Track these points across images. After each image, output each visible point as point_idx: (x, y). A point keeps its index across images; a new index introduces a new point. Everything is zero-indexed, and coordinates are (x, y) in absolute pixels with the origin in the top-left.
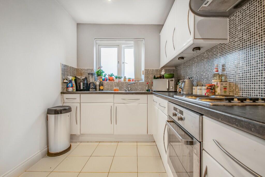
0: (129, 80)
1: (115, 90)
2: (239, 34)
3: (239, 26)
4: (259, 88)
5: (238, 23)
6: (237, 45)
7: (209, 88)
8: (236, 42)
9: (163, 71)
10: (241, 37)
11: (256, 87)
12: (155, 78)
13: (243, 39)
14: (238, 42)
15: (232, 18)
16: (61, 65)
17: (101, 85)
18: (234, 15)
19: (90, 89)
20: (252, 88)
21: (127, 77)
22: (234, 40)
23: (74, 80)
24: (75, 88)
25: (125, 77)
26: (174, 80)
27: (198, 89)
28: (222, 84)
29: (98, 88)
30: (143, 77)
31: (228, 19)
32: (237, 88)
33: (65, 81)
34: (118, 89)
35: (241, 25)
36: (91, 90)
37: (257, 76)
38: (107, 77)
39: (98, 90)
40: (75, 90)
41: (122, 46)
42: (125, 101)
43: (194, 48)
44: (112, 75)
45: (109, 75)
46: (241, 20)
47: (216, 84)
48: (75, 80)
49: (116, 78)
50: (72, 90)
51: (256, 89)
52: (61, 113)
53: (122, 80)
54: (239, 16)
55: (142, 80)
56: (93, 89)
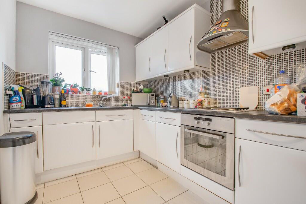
0: (100, 93)
1: (88, 106)
2: (219, 67)
3: (219, 62)
4: (232, 102)
5: (218, 60)
6: (217, 74)
7: (200, 102)
8: (216, 72)
9: (141, 85)
10: (220, 69)
11: (230, 102)
12: (133, 92)
13: (221, 71)
14: (218, 72)
15: (214, 55)
16: (4, 66)
17: (62, 99)
18: (215, 53)
19: (45, 105)
20: (228, 102)
21: (97, 90)
22: (215, 70)
23: (22, 90)
24: (23, 104)
25: (94, 89)
26: (154, 95)
27: (186, 103)
28: (208, 100)
29: (57, 103)
30: (117, 91)
31: (210, 54)
32: (217, 102)
33: (8, 92)
34: (92, 104)
35: (220, 61)
36: (47, 106)
37: (231, 95)
38: (68, 88)
39: (57, 106)
40: (24, 107)
41: (90, 49)
42: (109, 118)
43: (185, 71)
44: (76, 85)
45: (71, 86)
46: (220, 58)
47: (203, 100)
48: (23, 92)
49: (83, 89)
50: (20, 107)
51: (230, 103)
52: (24, 143)
53: (91, 93)
54: (219, 55)
55: (115, 93)
56: (51, 105)
